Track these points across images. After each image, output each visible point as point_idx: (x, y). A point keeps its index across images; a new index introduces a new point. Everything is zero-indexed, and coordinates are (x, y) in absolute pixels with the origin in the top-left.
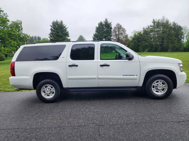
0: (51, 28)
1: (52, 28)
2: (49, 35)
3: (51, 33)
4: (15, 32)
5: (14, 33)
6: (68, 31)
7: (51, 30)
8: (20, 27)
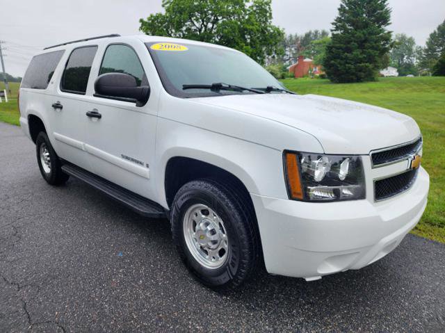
0: (341, 5)
1: (344, 5)
2: (333, 24)
3: (339, 20)
4: (253, 25)
5: (251, 27)
6: (388, 6)
7: (339, 9)
8: (266, 12)
